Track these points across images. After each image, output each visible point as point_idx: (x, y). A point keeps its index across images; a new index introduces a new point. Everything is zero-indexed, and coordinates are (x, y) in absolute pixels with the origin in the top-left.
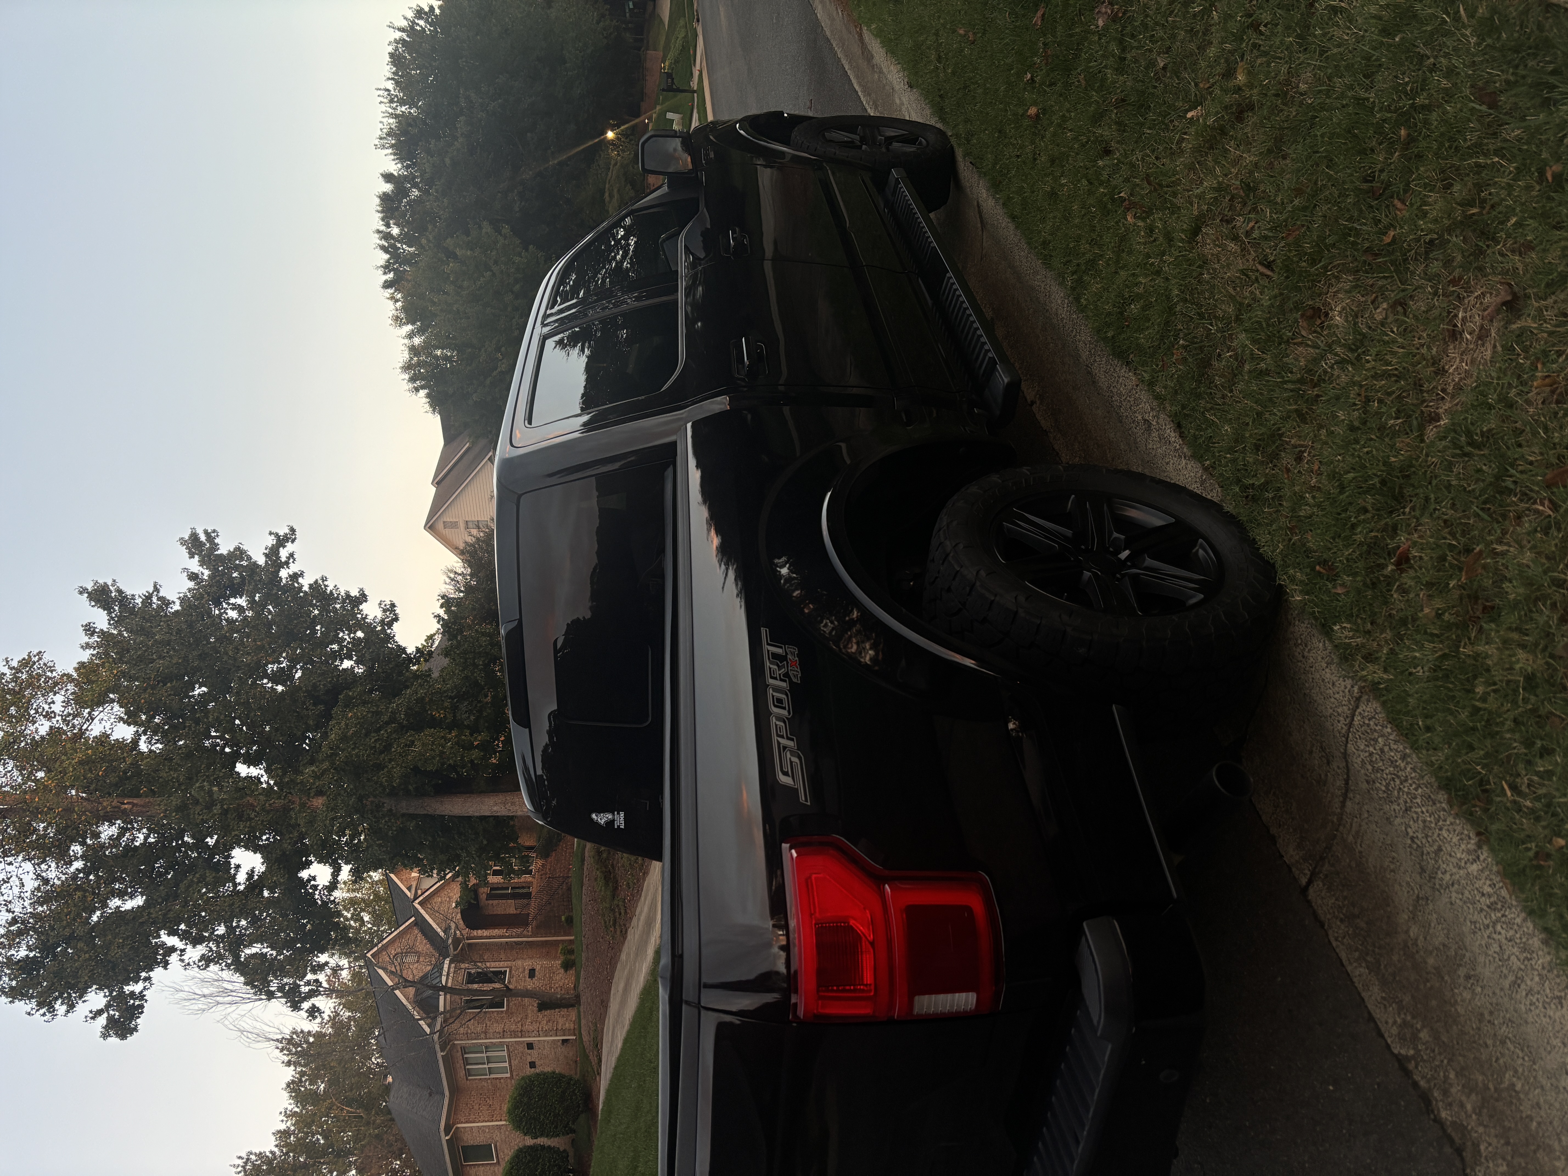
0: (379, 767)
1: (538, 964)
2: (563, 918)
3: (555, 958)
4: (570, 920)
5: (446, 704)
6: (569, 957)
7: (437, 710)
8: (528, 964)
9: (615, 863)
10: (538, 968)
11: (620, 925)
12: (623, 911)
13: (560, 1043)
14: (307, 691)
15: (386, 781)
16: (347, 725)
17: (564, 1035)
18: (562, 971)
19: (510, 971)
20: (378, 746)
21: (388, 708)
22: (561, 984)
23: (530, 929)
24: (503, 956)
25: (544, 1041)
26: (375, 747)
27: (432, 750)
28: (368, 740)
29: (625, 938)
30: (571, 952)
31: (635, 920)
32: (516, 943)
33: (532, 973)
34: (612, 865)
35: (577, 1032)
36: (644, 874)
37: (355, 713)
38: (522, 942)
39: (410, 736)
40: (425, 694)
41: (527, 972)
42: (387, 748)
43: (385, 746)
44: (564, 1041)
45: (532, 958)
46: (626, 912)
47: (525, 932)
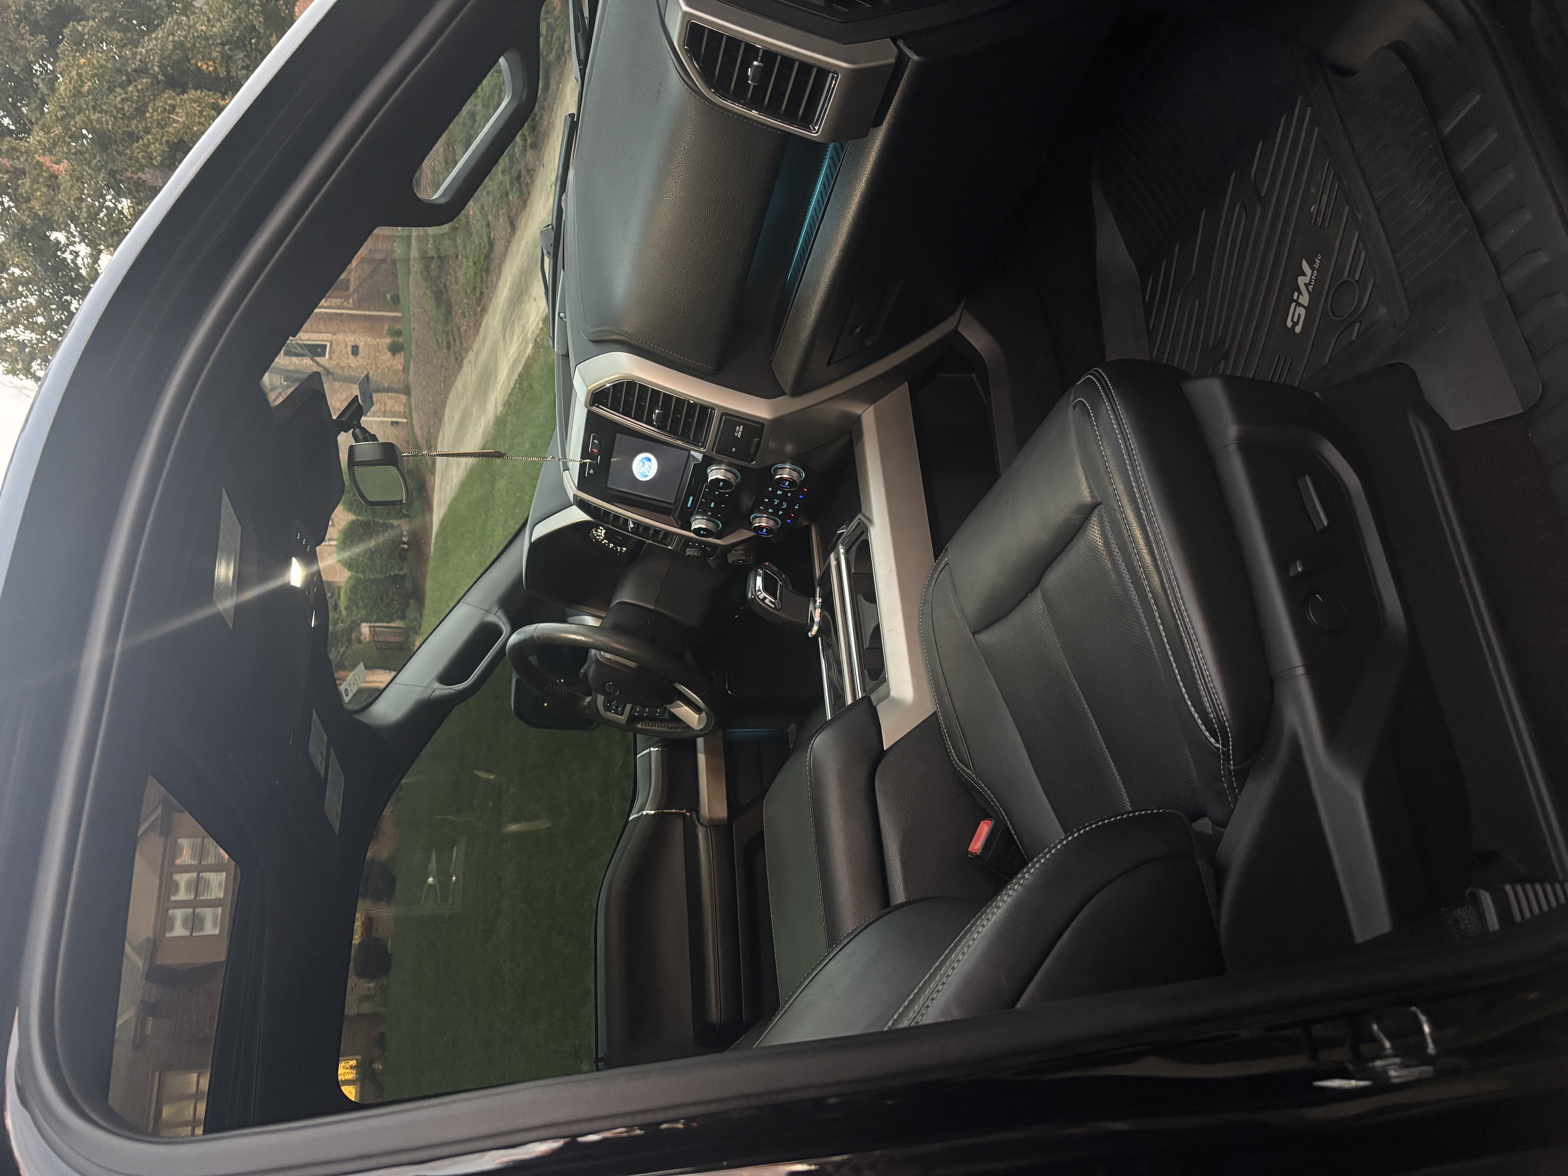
0: (133, 137)
1: (363, 341)
2: (388, 296)
3: (380, 335)
4: (396, 300)
5: (215, 54)
6: (396, 339)
7: (203, 59)
8: (351, 339)
9: (448, 284)
10: (361, 345)
11: (455, 352)
12: (457, 336)
13: (389, 424)
14: (18, 12)
15: (143, 157)
16: (79, 75)
17: (393, 417)
18: (389, 354)
19: (331, 346)
20: (126, 108)
21: (136, 53)
22: (389, 365)
23: (351, 301)
24: (322, 327)
25: (372, 421)
26: (123, 109)
27: (200, 123)
28: (111, 96)
29: (461, 366)
30: (399, 333)
31: (471, 355)
32: (337, 314)
33: (355, 350)
34: (445, 286)
35: (407, 415)
36: (482, 310)
37: (89, 59)
38: (342, 314)
39: (170, 98)
40: (185, 37)
41: (350, 348)
42: (140, 112)
43: (136, 109)
44: (393, 423)
45: (354, 332)
46: (461, 342)
47: (346, 304)
